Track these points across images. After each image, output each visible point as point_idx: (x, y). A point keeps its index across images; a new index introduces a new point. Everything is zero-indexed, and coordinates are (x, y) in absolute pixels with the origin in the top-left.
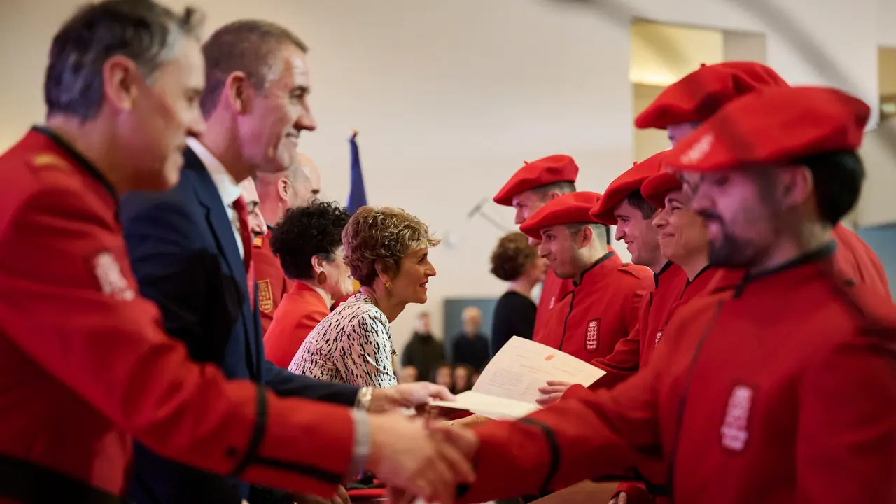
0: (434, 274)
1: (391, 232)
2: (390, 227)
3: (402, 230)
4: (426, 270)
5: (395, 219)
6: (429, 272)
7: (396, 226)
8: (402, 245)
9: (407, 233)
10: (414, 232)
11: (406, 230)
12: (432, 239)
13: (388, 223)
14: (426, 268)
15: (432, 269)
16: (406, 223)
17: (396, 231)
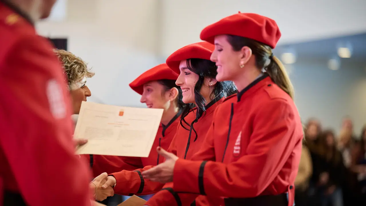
0: (89, 95)
1: (66, 66)
2: (65, 63)
3: (73, 65)
4: (86, 92)
5: (68, 58)
6: (87, 93)
7: (69, 63)
8: (73, 74)
9: (77, 67)
10: (80, 67)
11: (76, 65)
12: (90, 72)
13: (64, 60)
14: (86, 91)
15: (89, 92)
16: (75, 61)
17: (69, 65)
